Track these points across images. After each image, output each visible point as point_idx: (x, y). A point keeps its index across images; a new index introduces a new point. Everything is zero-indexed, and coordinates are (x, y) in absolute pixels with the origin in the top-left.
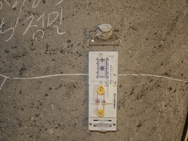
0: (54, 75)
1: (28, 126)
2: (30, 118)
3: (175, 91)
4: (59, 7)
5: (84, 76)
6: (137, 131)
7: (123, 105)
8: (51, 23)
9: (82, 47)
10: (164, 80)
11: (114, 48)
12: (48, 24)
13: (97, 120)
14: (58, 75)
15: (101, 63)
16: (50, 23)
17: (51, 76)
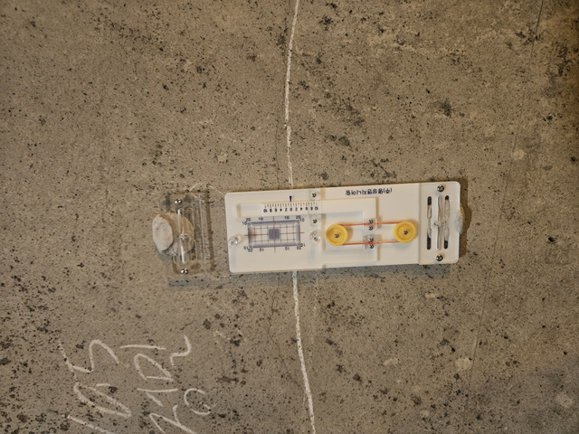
0: (302, 360)
1: (448, 423)
2: (424, 419)
3: (334, 6)
4: (122, 353)
5: (299, 281)
6: (463, 115)
7: (382, 164)
8: (164, 371)
9: (219, 290)
10: (301, 45)
11: (215, 204)
12: (166, 379)
13: (429, 240)
14: (300, 351)
15: (258, 238)
16: (164, 375)
17: (303, 368)
